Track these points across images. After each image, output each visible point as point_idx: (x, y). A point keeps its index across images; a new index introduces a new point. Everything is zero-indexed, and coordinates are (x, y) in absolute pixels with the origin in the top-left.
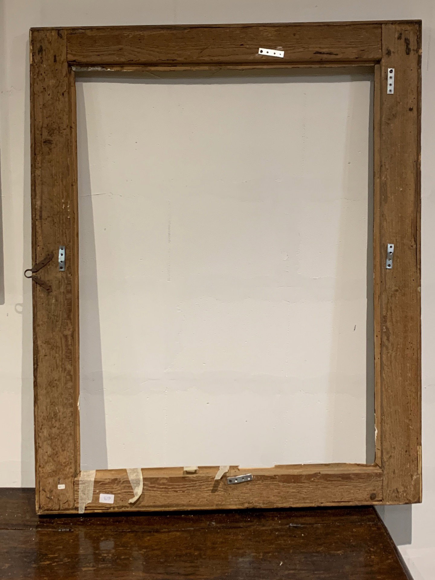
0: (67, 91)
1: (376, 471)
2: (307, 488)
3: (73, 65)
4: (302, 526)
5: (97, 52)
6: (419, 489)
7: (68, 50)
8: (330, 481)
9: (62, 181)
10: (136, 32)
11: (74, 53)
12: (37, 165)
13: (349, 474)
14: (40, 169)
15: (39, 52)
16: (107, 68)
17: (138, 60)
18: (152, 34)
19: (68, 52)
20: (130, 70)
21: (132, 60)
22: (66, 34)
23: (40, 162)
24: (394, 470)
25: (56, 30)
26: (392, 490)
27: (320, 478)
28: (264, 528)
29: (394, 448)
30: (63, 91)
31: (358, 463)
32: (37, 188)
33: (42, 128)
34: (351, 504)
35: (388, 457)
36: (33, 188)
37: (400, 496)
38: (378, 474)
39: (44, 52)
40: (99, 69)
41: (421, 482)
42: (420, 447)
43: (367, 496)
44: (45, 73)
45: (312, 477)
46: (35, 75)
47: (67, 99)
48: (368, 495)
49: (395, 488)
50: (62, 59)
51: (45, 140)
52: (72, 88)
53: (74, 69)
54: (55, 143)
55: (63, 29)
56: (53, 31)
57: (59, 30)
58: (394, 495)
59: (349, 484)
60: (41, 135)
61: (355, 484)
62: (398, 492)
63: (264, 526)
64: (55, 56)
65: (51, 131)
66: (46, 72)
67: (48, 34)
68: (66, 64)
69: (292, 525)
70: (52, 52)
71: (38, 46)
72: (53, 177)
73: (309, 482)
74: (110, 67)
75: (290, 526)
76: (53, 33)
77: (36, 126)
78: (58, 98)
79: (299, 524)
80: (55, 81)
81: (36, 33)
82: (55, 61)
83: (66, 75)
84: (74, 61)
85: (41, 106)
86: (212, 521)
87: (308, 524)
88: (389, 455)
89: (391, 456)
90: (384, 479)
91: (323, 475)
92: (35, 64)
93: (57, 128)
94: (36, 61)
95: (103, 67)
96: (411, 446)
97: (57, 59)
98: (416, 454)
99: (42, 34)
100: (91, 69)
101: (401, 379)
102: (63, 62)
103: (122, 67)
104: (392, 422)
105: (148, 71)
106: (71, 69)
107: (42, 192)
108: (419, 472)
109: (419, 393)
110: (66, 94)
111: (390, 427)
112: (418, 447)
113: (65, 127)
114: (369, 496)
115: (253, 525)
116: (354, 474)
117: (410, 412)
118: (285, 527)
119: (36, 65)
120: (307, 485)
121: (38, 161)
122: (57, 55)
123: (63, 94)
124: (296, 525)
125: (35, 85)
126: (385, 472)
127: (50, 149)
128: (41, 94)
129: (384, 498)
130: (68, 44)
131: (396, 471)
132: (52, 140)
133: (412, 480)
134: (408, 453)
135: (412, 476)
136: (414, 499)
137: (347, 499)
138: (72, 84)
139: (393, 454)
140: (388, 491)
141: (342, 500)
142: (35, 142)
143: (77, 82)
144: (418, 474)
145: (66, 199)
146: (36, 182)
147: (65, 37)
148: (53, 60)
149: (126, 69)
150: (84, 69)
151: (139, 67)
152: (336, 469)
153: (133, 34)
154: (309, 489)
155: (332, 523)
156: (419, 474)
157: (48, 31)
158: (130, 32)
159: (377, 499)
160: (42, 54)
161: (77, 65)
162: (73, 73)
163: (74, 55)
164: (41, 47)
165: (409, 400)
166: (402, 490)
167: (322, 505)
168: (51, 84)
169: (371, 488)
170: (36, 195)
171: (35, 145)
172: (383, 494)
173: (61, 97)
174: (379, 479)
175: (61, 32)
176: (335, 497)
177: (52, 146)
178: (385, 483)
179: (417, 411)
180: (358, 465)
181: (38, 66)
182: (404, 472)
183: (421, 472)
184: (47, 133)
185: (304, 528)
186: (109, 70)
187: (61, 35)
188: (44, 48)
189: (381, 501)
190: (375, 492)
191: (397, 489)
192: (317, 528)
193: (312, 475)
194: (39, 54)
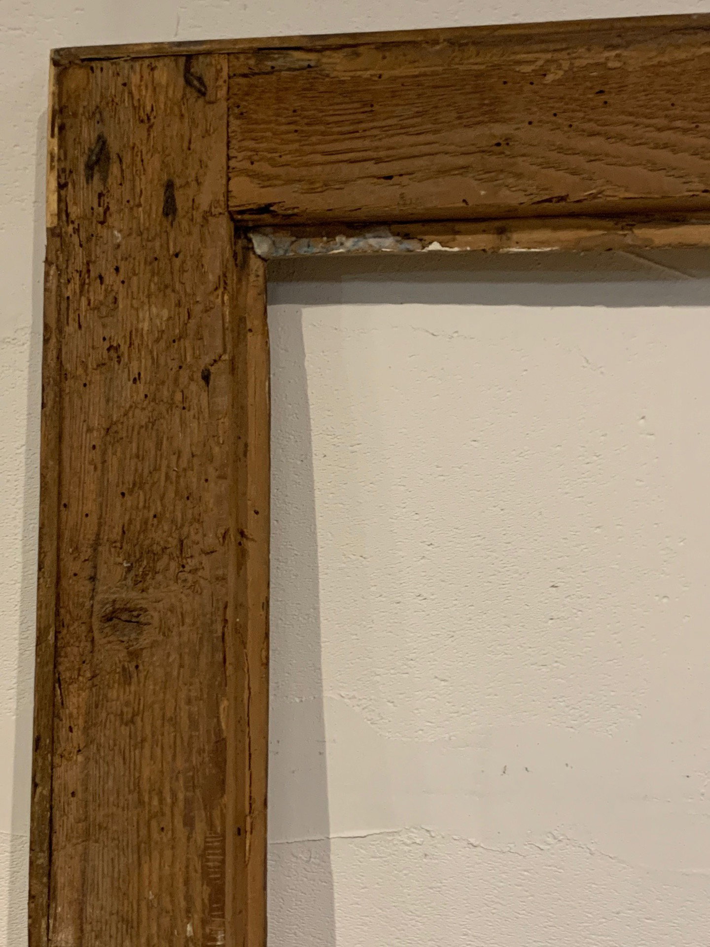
0: (226, 357)
3: (257, 228)
5: (378, 161)
7: (233, 153)
10: (582, 50)
11: (264, 168)
12: (63, 733)
14: (80, 758)
15: (90, 167)
16: (427, 238)
17: (594, 196)
18: (666, 59)
19: (232, 163)
20: (542, 243)
21: (562, 199)
22: (225, 74)
23: (81, 721)
25: (176, 56)
30: (207, 360)
32: (60, 859)
33: (96, 544)
36: (42, 860)
39: (115, 169)
40: (387, 244)
44: (117, 269)
47: (223, 401)
50: (205, 201)
51: (109, 608)
52: (253, 341)
53: (261, 246)
54: (156, 621)
55: (209, 53)
56: (160, 64)
57: (189, 57)
60: (93, 579)
64: (170, 186)
65: (139, 560)
66: (123, 266)
67: (135, 79)
68: (223, 228)
70: (154, 163)
71: (88, 134)
74: (437, 233)
76: (164, 73)
77: (67, 534)
78: (178, 397)
80: (165, 313)
81: (78, 76)
82: (170, 209)
83: (222, 280)
84: (265, 209)
85: (95, 438)
92: (70, 229)
93: (173, 542)
94: (75, 211)
95: (407, 236)
97: (181, 201)
99: (104, 76)
100: (345, 245)
102: (207, 215)
103: (501, 231)
105: (630, 249)
106: (249, 248)
110: (221, 380)
113: (211, 540)
119: (77, 231)
121: (71, 716)
122: (178, 182)
123: (206, 377)
125: (71, 329)
127: (134, 655)
128: (97, 377)
130: (235, 123)
132: (144, 604)
138: (253, 322)
142: (57, 614)
143: (276, 302)
146: (56, 827)
147: (222, 93)
148: (157, 206)
149: (519, 243)
150: (315, 247)
151: (590, 228)
153: (566, 65)
157: (137, 65)
158: (549, 56)
160: (104, 180)
161: (277, 228)
162: (255, 265)
163: (266, 180)
164: (102, 141)
168: (146, 326)
171: (57, 633)
173: (195, 388)
175: (198, 67)
177: (145, 641)
181: (83, 234)
184: (119, 572)
186: (435, 246)
187: (200, 79)
188: (114, 146)
194: (89, 178)
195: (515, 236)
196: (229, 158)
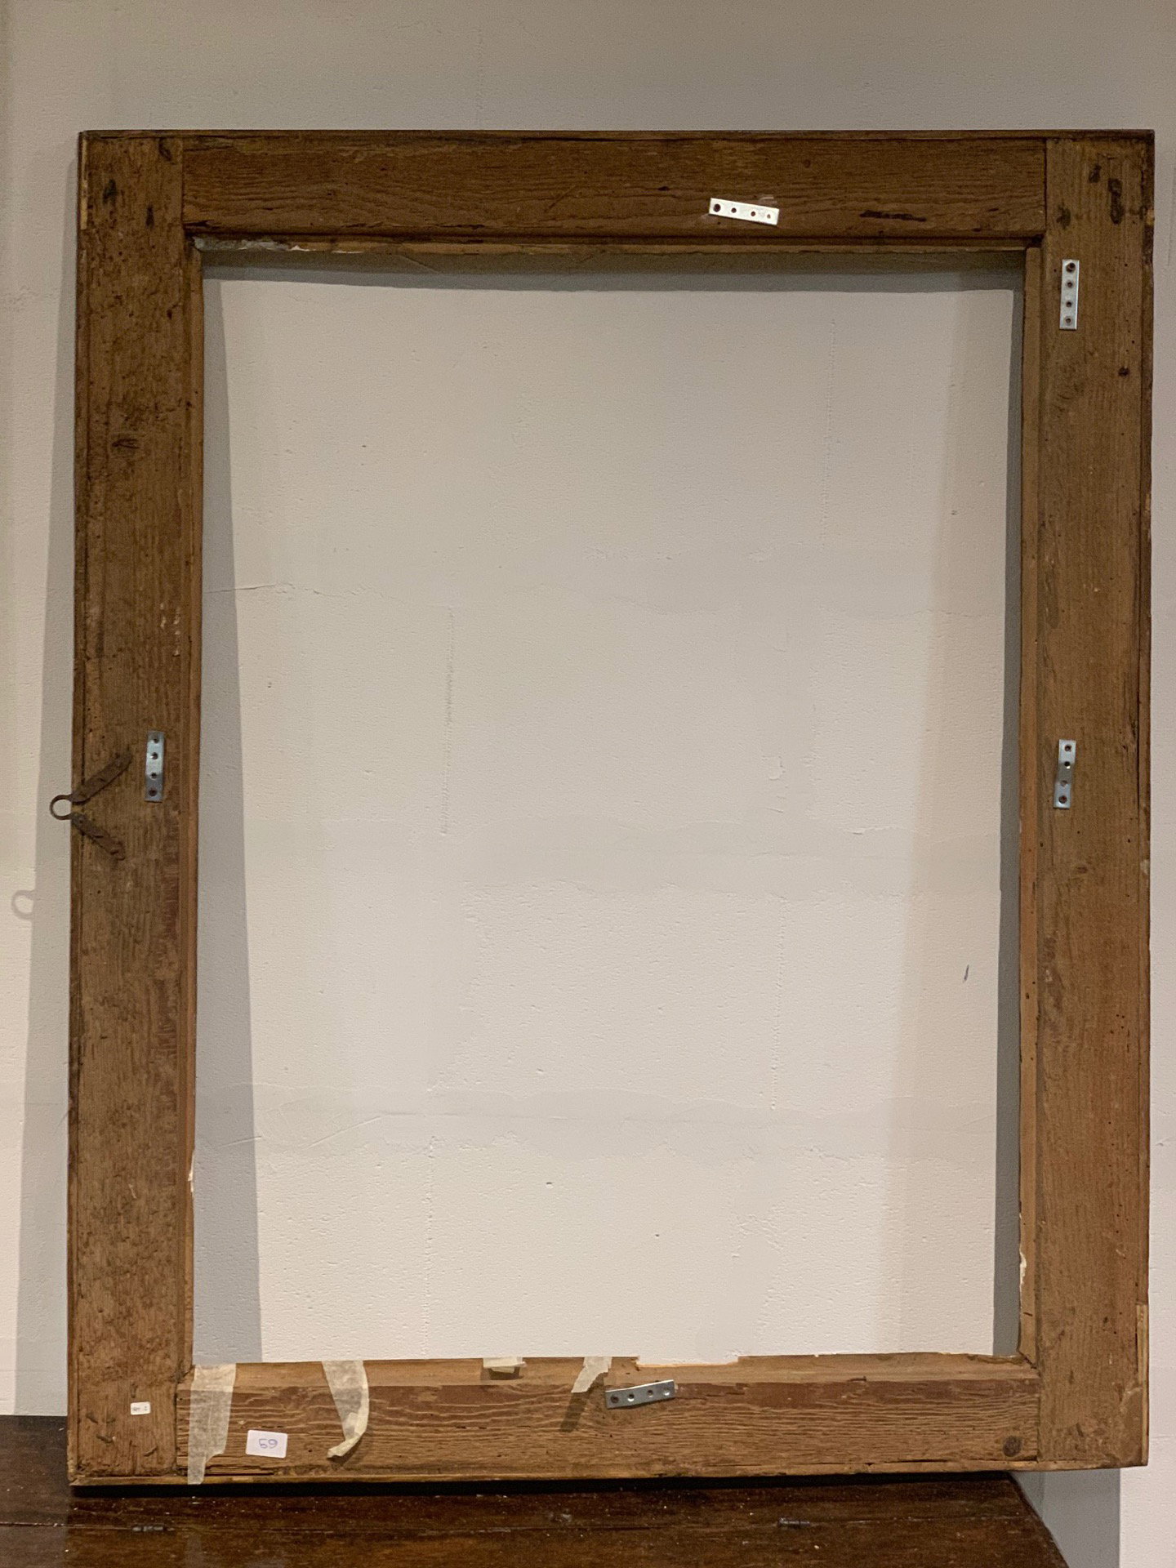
0: (180, 304)
1: (1021, 1376)
2: (827, 1422)
3: (198, 234)
4: (814, 1525)
5: (265, 200)
6: (1141, 1427)
7: (186, 192)
8: (891, 1401)
9: (161, 552)
10: (374, 146)
11: (201, 201)
12: (92, 505)
13: (947, 1383)
14: (101, 518)
15: (105, 197)
16: (292, 243)
17: (380, 225)
18: (417, 153)
19: (185, 197)
20: (355, 249)
21: (363, 225)
22: (181, 149)
23: (102, 499)
24: (1072, 1372)
25: (154, 138)
26: (1065, 1431)
27: (866, 1393)
28: (708, 1530)
29: (1073, 1309)
30: (171, 305)
31: (972, 1352)
32: (91, 570)
33: (109, 404)
34: (951, 1467)
35: (1053, 1335)
36: (81, 570)
37: (1087, 1447)
38: (1027, 1382)
39: (119, 198)
40: (269, 245)
41: (1145, 1406)
42: (1145, 1307)
43: (996, 1445)
44: (121, 254)
45: (844, 1392)
46: (93, 259)
47: (180, 328)
48: (997, 1442)
49: (1072, 1423)
50: (169, 219)
51: (116, 440)
52: (195, 297)
53: (200, 243)
54: (142, 447)
55: (172, 137)
56: (145, 141)
57: (162, 138)
58: (1070, 1442)
59: (946, 1411)
60: (107, 423)
61: (961, 1410)
62: (1081, 1434)
63: (708, 1525)
64: (150, 210)
65: (133, 414)
66: (125, 252)
67: (131, 150)
68: (179, 234)
69: (786, 1523)
70: (142, 196)
71: (105, 180)
72: (135, 542)
73: (835, 1405)
74: (299, 241)
75: (781, 1525)
76: (147, 147)
77: (92, 399)
78: (154, 325)
79: (805, 1520)
80: (147, 278)
81: (99, 147)
82: (150, 221)
83: (178, 264)
84: (203, 223)
85: (108, 346)
86: (560, 1509)
87: (829, 1521)
88: (1059, 1331)
89: (1063, 1333)
90: (1044, 1398)
91: (872, 1383)
92: (94, 230)
93: (152, 404)
94: (97, 221)
95: (282, 242)
96: (1120, 1305)
97: (157, 216)
98: (1132, 1329)
99: (115, 148)
100: (247, 245)
101: (1091, 1116)
102: (170, 225)
103: (333, 241)
104: (1066, 1238)
105: (405, 254)
106: (193, 245)
107: (105, 584)
108: (1141, 1379)
109: (1142, 1158)
110: (178, 315)
111: (1060, 1252)
112: (1138, 1307)
113: (173, 403)
114: (1000, 1446)
115: (680, 1523)
116: (959, 1383)
117: (1116, 1209)
118: (767, 1527)
119: (98, 232)
120: (827, 1412)
121: (96, 496)
122: (156, 206)
123: (170, 314)
124: (797, 1523)
125: (94, 286)
126: (1047, 1379)
127: (130, 464)
128: (109, 314)
129: (1043, 1451)
130: (187, 177)
131: (1078, 1376)
132: (135, 437)
133: (1121, 1400)
134: (1109, 1324)
135: (1120, 1389)
136: (1126, 1455)
137: (940, 1453)
138: (194, 287)
139: (1067, 1329)
140: (1054, 1433)
141: (925, 1458)
142: (88, 442)
143: (208, 277)
144: (1137, 1385)
145: (170, 602)
146: (89, 554)
147: (179, 159)
148: (143, 221)
149: (342, 248)
150: (230, 246)
151: (379, 242)
152: (910, 1369)
153: (365, 154)
154: (836, 1423)
155: (899, 1518)
156: (1141, 1385)
157: (133, 142)
158: (356, 148)
159: (1023, 1453)
160: (114, 204)
161: (209, 234)
162: (197, 255)
163: (203, 208)
164: (113, 183)
165: (1115, 1177)
166: (1091, 1430)
167: (870, 1469)
168: (135, 285)
169: (1005, 1423)
170: (87, 590)
171: (88, 452)
172: (1039, 1441)
173: (164, 320)
174: (1028, 1397)
175: (168, 143)
176: (905, 1446)
177: (137, 456)
178: (1046, 1409)
179: (1138, 1205)
180: (972, 1358)
181: (101, 234)
182: (1097, 1380)
183: (1145, 1378)
184: (122, 420)
185: (819, 1528)
186: (296, 248)
187: (168, 151)
188: (120, 186)
189: (1034, 1459)
190: (1017, 1434)
191: (1078, 1426)
192: (856, 1530)
193: (842, 1384)
194: (105, 202)
195: (340, 245)
196: (183, 195)
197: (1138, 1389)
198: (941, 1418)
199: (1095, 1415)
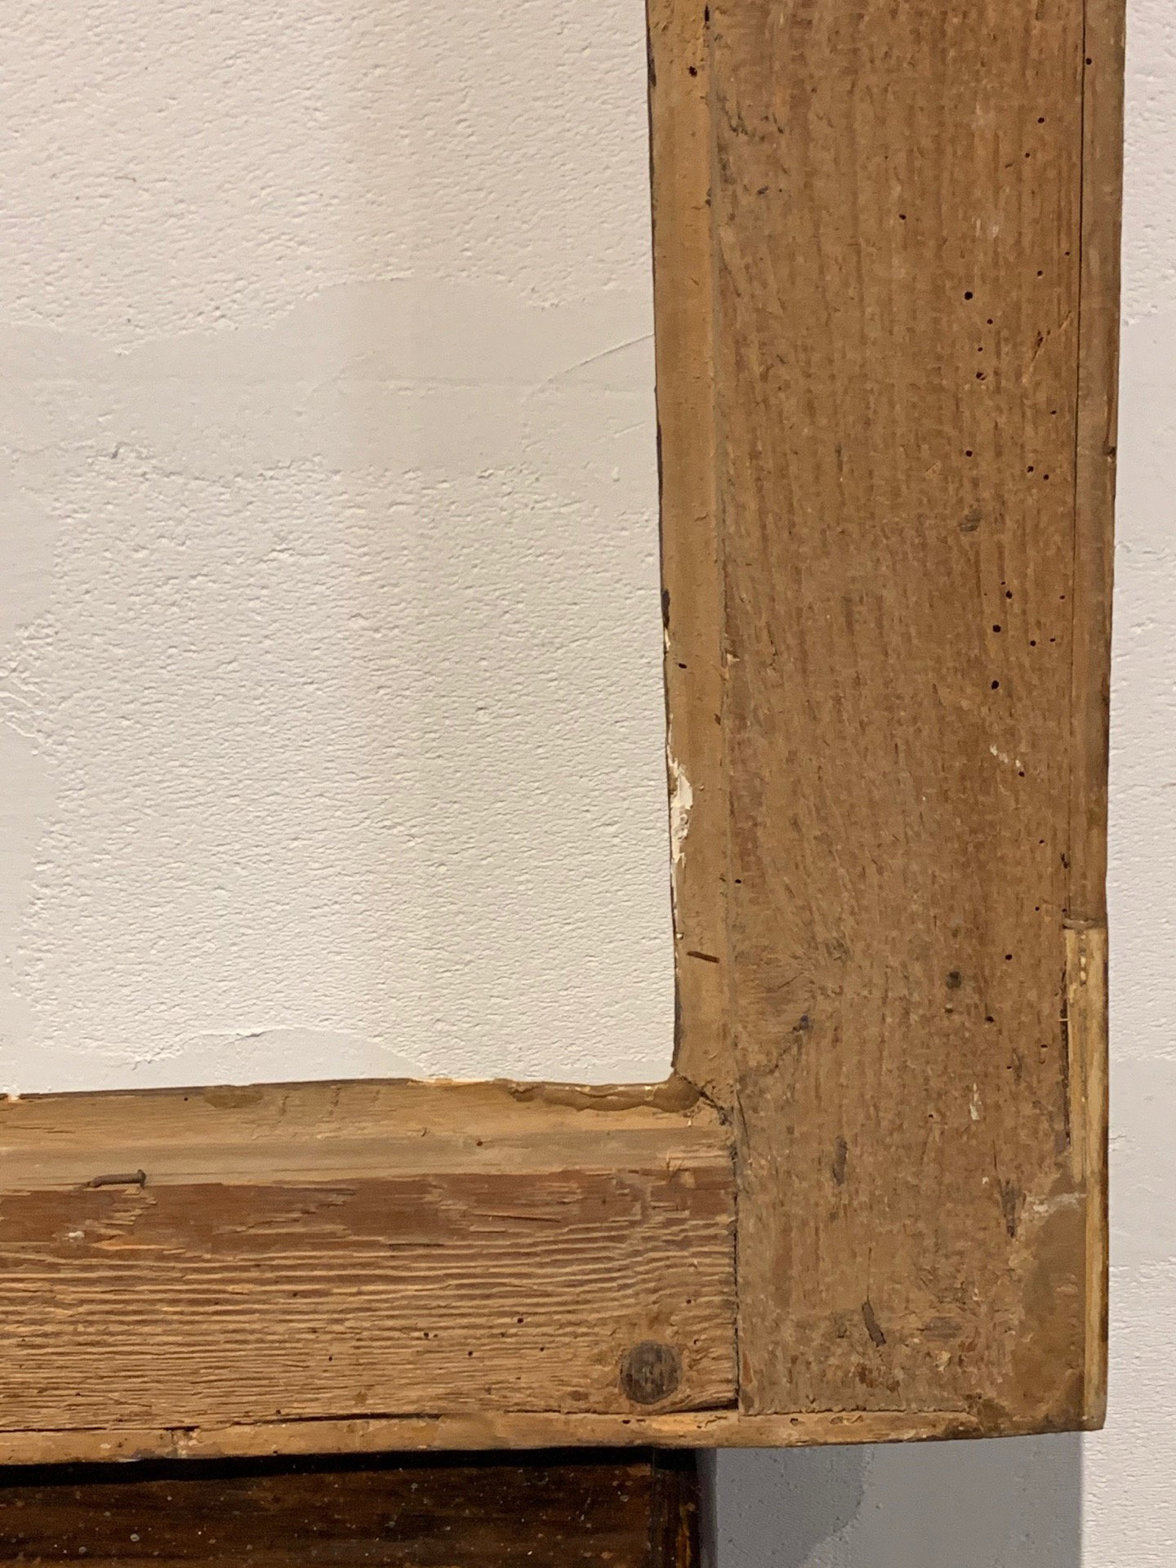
1: (674, 1157)
2: (31, 1311)
6: (1081, 1316)
8: (238, 1243)
13: (421, 1185)
24: (843, 1146)
26: (824, 1326)
27: (147, 1221)
29: (840, 948)
34: (448, 1435)
35: (776, 1028)
37: (899, 1375)
38: (688, 1180)
41: (1094, 1247)
42: (1094, 936)
43: (597, 1370)
45: (68, 1221)
48: (600, 1359)
49: (848, 1302)
58: (846, 1358)
59: (422, 1269)
61: (477, 1266)
62: (878, 1337)
73: (50, 1259)
88: (793, 1014)
89: (805, 1023)
90: (749, 1225)
91: (167, 1192)
96: (1005, 935)
98: (1048, 1007)
104: (811, 711)
108: (1082, 1164)
111: (791, 758)
112: (1070, 935)
114: (609, 1370)
116: (459, 1184)
117: (991, 607)
120: (30, 1281)
126: (757, 1166)
129: (751, 1387)
131: (863, 1158)
133: (1012, 1231)
134: (967, 993)
135: (1010, 1198)
136: (1030, 1399)
137: (414, 1394)
139: (824, 1005)
140: (788, 1333)
141: (373, 1405)
144: (1065, 1184)
154: (61, 1313)
156: (1083, 1186)
159: (683, 1392)
166: (914, 1322)
167: (184, 1448)
169: (623, 1304)
172: (739, 1359)
174: (694, 1225)
176: (299, 1376)
178: (758, 1258)
179: (1069, 596)
182: (931, 1169)
183: (1094, 1163)
189: (732, 1405)
190: (666, 1335)
191: (867, 1309)
193: (65, 1198)
197: (1069, 1199)
198: (411, 1289)
199: (928, 1279)
